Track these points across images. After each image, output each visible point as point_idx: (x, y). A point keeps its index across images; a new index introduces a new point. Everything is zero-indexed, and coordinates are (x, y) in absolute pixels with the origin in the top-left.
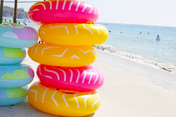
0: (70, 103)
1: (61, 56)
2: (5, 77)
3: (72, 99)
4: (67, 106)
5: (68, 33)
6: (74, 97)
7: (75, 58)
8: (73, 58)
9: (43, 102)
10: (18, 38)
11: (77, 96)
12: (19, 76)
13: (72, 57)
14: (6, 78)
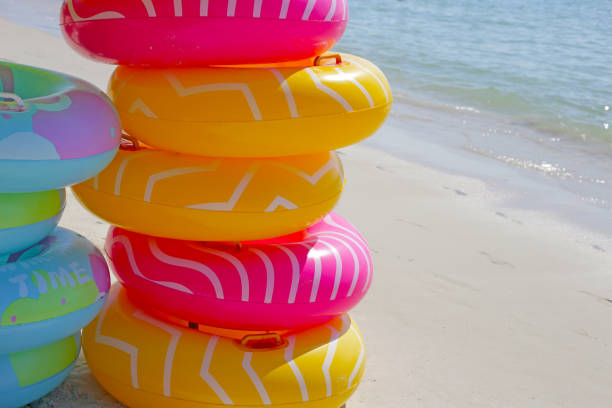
0: (274, 387)
1: (229, 206)
2: (14, 319)
3: (279, 371)
4: (267, 401)
5: (258, 116)
6: (284, 362)
7: (280, 209)
8: (275, 211)
9: (167, 392)
10: (56, 156)
11: (295, 357)
12: (64, 302)
13: (271, 208)
14: (17, 322)
